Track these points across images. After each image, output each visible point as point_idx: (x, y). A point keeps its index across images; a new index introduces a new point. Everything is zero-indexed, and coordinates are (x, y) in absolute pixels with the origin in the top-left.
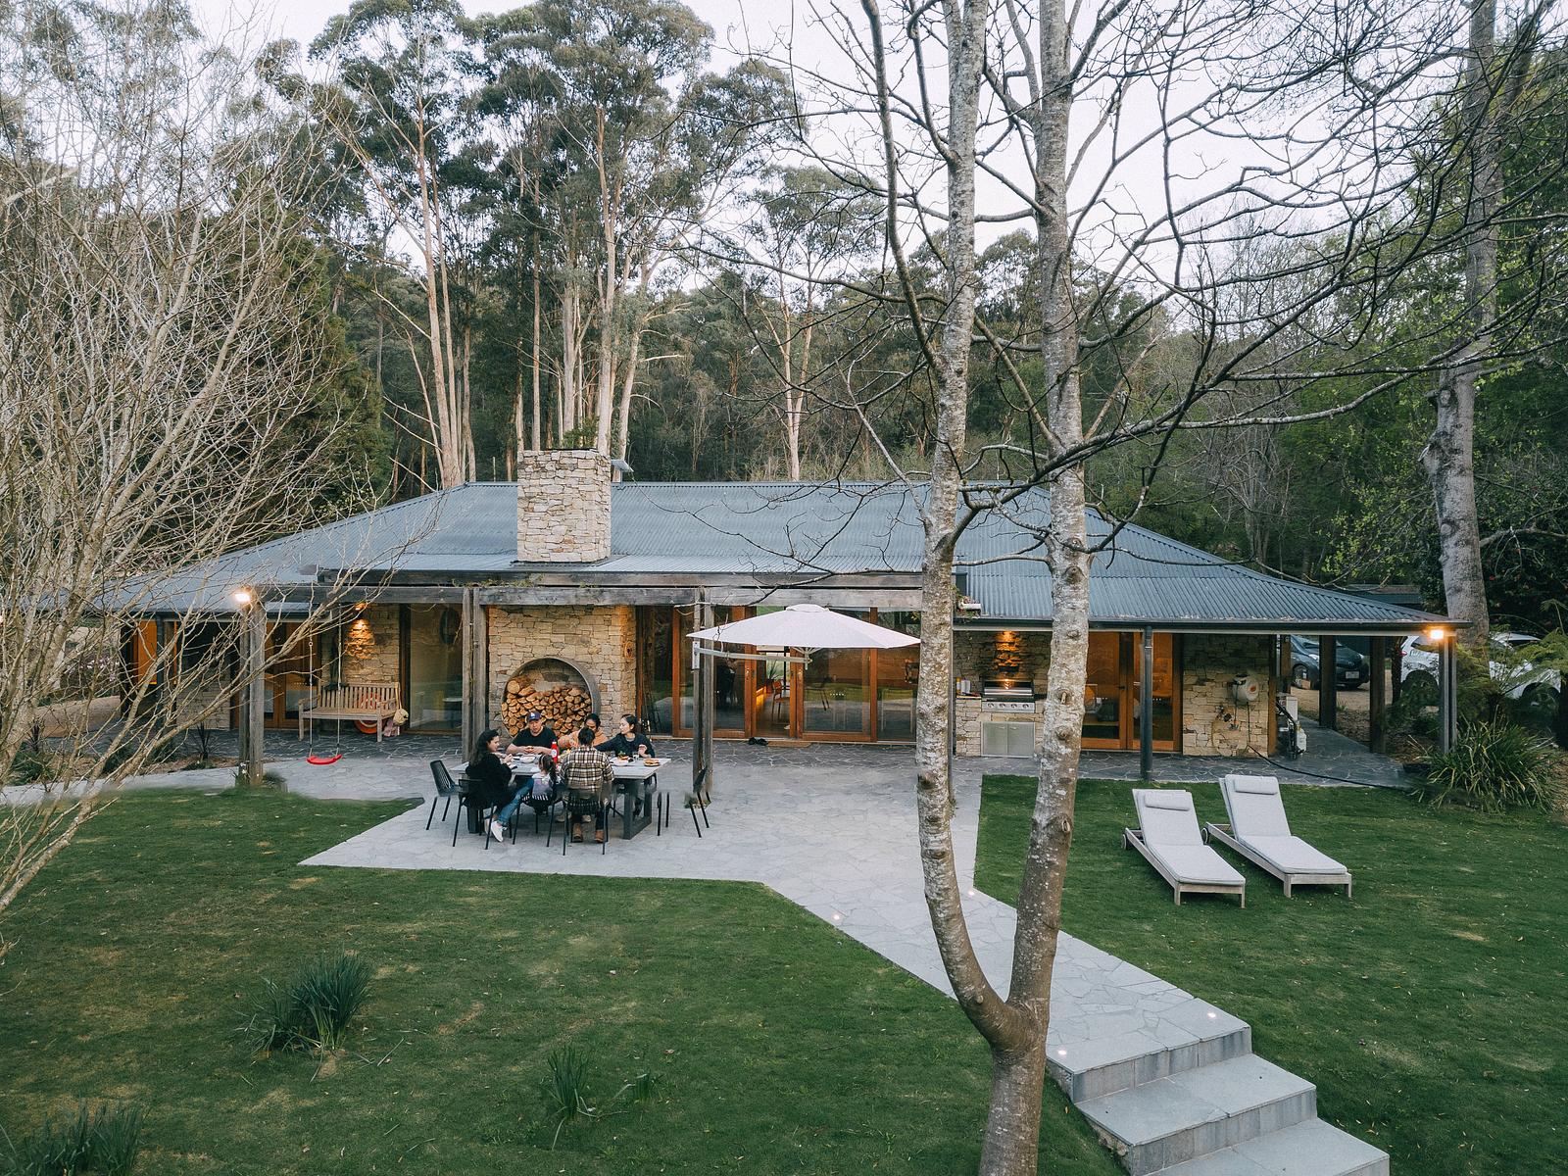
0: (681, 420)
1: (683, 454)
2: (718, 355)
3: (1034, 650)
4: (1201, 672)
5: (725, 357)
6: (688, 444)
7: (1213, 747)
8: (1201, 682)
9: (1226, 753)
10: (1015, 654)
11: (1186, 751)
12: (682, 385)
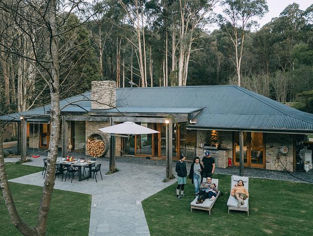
0: (214, 65)
1: (214, 75)
2: (224, 47)
3: (221, 135)
4: (271, 144)
5: (227, 47)
6: (216, 72)
7: (275, 167)
8: (271, 147)
9: (279, 169)
10: (216, 136)
11: (267, 168)
12: (214, 56)
